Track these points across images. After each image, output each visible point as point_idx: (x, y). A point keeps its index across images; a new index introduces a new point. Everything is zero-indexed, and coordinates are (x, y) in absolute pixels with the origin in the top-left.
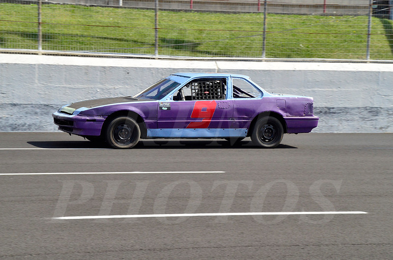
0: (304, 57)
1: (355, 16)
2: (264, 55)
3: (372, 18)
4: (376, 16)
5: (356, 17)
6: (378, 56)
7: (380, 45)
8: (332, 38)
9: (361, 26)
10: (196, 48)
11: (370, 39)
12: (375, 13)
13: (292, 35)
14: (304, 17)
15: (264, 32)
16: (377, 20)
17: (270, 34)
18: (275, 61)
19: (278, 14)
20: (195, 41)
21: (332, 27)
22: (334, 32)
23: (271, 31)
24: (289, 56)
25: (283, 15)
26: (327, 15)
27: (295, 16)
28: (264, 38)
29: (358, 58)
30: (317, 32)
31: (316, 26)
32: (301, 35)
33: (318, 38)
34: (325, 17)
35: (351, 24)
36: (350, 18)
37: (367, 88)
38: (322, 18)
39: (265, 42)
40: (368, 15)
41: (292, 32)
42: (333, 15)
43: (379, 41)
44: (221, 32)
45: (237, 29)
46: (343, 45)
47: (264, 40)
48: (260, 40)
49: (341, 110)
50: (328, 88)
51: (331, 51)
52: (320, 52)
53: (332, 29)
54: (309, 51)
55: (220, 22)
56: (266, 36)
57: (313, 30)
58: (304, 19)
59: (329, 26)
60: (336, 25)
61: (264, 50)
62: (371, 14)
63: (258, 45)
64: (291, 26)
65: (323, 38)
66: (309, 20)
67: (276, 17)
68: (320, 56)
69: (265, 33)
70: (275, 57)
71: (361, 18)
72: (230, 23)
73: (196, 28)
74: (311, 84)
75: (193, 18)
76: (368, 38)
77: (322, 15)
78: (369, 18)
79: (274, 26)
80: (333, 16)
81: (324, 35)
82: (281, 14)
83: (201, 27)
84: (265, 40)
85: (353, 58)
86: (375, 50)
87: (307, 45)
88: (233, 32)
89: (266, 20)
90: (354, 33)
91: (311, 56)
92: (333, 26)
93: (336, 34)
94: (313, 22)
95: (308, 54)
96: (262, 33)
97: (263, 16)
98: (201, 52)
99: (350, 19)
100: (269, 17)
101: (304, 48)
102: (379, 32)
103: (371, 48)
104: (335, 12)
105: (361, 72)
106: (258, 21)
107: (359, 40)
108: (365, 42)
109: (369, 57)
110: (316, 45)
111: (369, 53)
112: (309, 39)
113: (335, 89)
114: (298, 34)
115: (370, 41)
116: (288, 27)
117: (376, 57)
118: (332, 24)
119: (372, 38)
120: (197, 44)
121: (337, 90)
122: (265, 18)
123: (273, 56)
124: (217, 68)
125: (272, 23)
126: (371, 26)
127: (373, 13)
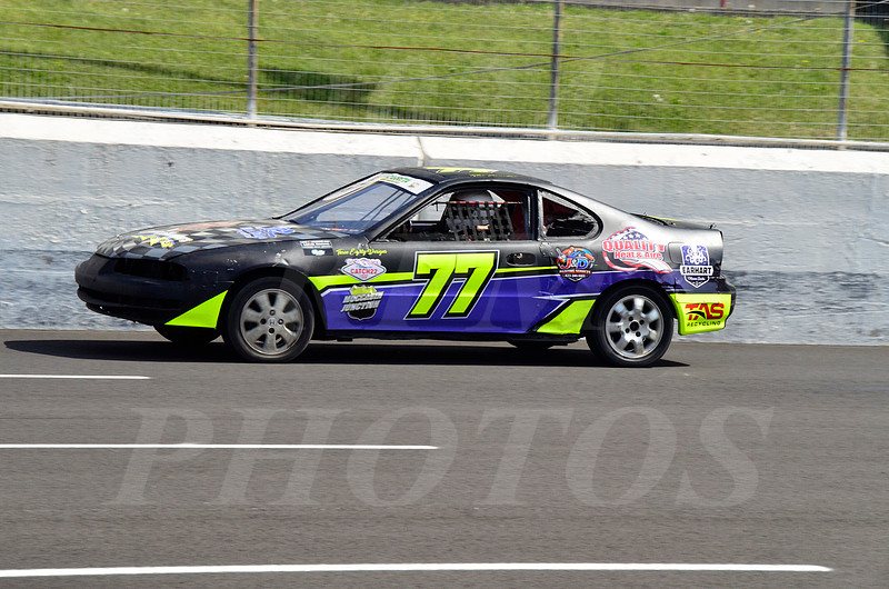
0: (665, 130)
1: (809, 17)
2: (554, 121)
3: (854, 26)
4: (865, 20)
5: (810, 22)
6: (871, 130)
7: (876, 99)
8: (742, 78)
9: (825, 45)
10: (363, 99)
11: (847, 83)
12: (864, 11)
13: (633, 68)
14: (667, 18)
15: (554, 57)
16: (869, 31)
17: (572, 65)
18: (583, 139)
19: (594, 7)
20: (360, 78)
21: (745, 48)
22: (750, 62)
23: (573, 54)
24: (622, 127)
25: (607, 12)
26: (731, 14)
27: (642, 13)
28: (554, 74)
29: (813, 135)
30: (703, 61)
31: (698, 44)
32: (656, 68)
33: (704, 78)
34: (725, 20)
35: (796, 40)
36: (795, 24)
37: (839, 221)
38: (717, 21)
39: (557, 85)
40: (844, 16)
41: (633, 60)
42: (746, 14)
43: (873, 88)
44: (433, 54)
45: (481, 47)
46: (774, 99)
47: (553, 81)
48: (543, 80)
49: (764, 280)
50: (730, 218)
51: (741, 114)
52: (709, 117)
53: (743, 52)
54: (677, 114)
55: (433, 28)
56: (560, 67)
57: (690, 54)
58: (667, 22)
59: (734, 43)
60: (753, 41)
61: (553, 107)
62: (852, 14)
63: (537, 92)
64: (631, 43)
65: (717, 77)
66: (680, 26)
67: (589, 15)
68: (710, 127)
69: (559, 60)
70: (584, 126)
71: (826, 25)
72: (461, 29)
73: (364, 41)
74: (682, 204)
75: (357, 12)
76: (844, 79)
77: (716, 14)
78: (847, 26)
79: (583, 43)
80: (747, 16)
81: (720, 69)
82: (603, 7)
83: (380, 39)
84: (558, 79)
85: (802, 136)
86: (862, 113)
87: (673, 97)
88: (468, 56)
89: (562, 24)
90: (805, 66)
91: (683, 127)
92: (746, 44)
93: (755, 69)
94: (693, 33)
95: (675, 122)
96: (548, 60)
97: (551, 14)
98: (378, 110)
99: (795, 26)
100: (569, 17)
101: (667, 105)
102: (874, 66)
103: (850, 107)
104: (752, 7)
105: (821, 173)
106: (540, 26)
107: (818, 85)
108: (833, 90)
109: (844, 134)
110: (699, 96)
111: (845, 123)
112: (680, 80)
113: (749, 222)
114: (648, 65)
115: (847, 90)
116: (623, 45)
117: (863, 133)
118: (743, 38)
119: (853, 81)
120: (368, 86)
121: (755, 223)
122: (557, 18)
123: (577, 124)
124: (420, 156)
125: (577, 32)
126: (850, 48)
127: (858, 11)
